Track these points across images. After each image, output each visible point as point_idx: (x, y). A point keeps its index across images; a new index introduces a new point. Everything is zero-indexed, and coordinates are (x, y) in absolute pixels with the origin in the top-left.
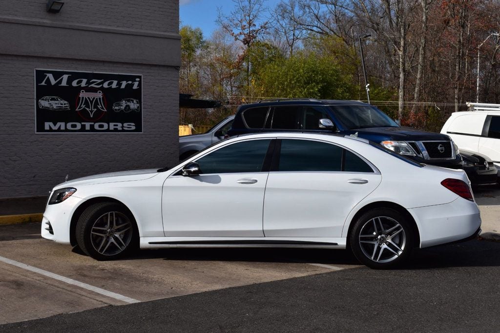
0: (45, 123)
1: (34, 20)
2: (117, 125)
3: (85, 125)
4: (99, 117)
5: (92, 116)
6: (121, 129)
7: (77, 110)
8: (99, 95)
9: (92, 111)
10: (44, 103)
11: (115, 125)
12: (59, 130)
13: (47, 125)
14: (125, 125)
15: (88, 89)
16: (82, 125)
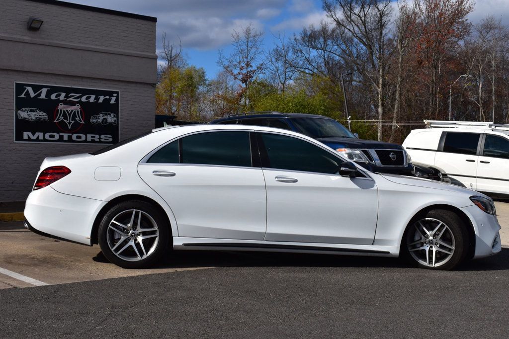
0: (24, 133)
1: (14, 36)
2: (94, 137)
3: (63, 136)
4: (76, 128)
5: (70, 128)
6: (98, 140)
7: (55, 121)
8: (77, 108)
9: (70, 123)
10: (23, 114)
11: (92, 137)
12: (37, 139)
13: (26, 135)
14: (102, 136)
15: (66, 102)
16: (60, 136)
